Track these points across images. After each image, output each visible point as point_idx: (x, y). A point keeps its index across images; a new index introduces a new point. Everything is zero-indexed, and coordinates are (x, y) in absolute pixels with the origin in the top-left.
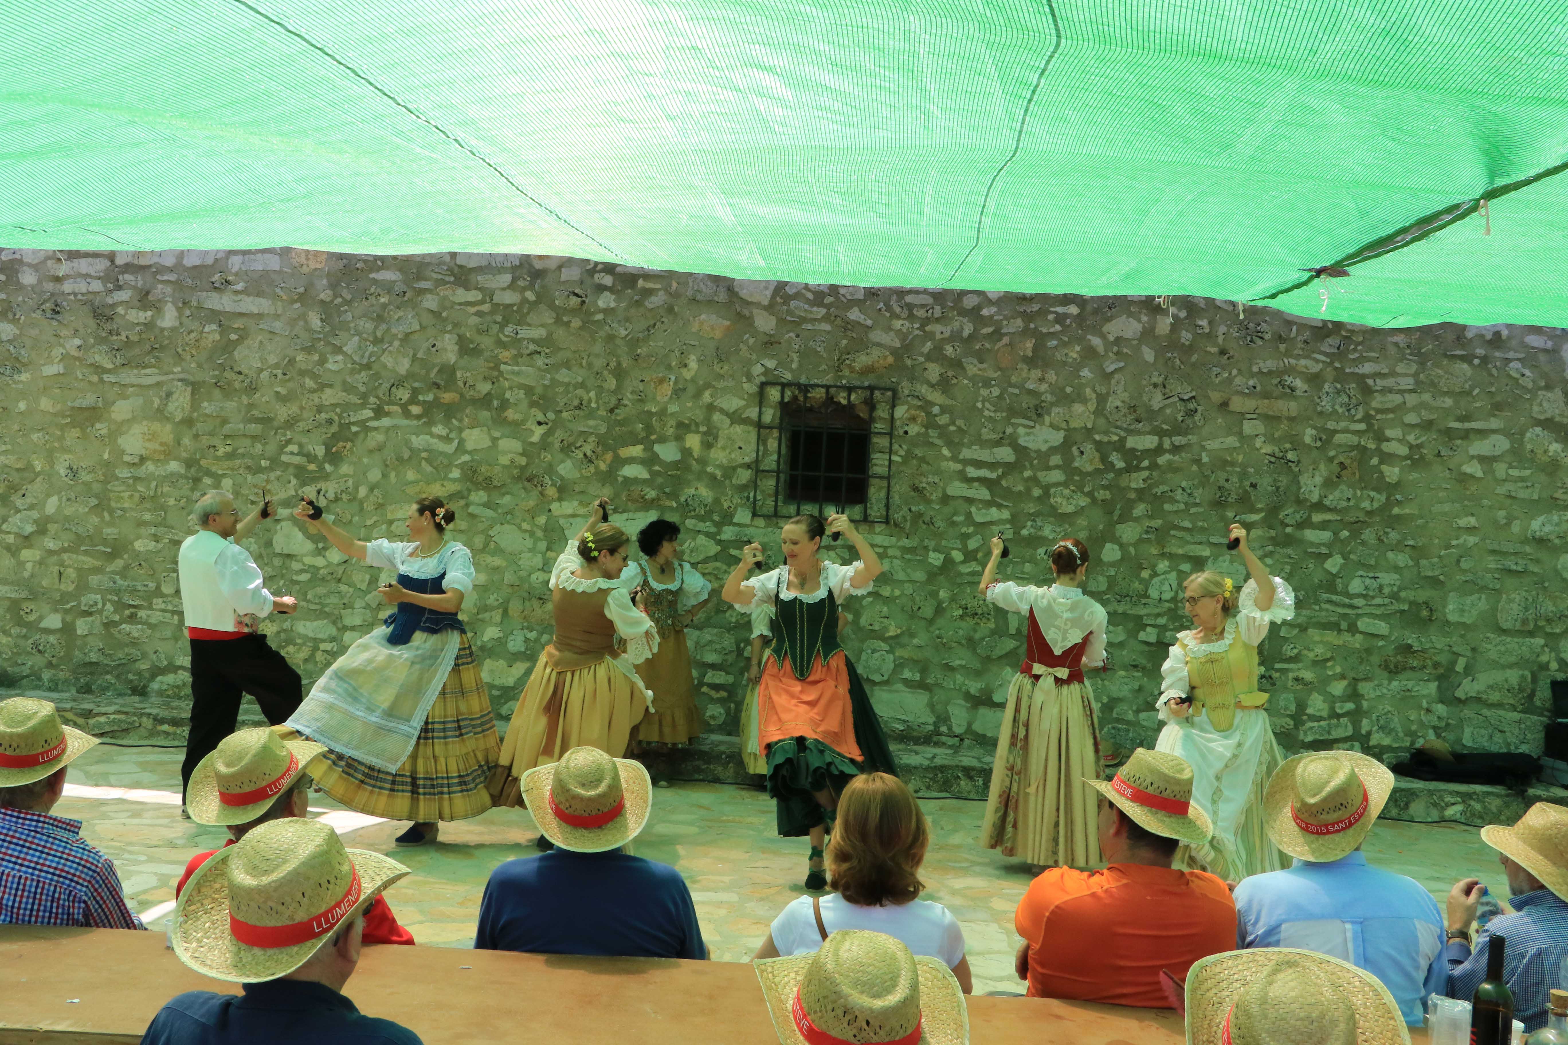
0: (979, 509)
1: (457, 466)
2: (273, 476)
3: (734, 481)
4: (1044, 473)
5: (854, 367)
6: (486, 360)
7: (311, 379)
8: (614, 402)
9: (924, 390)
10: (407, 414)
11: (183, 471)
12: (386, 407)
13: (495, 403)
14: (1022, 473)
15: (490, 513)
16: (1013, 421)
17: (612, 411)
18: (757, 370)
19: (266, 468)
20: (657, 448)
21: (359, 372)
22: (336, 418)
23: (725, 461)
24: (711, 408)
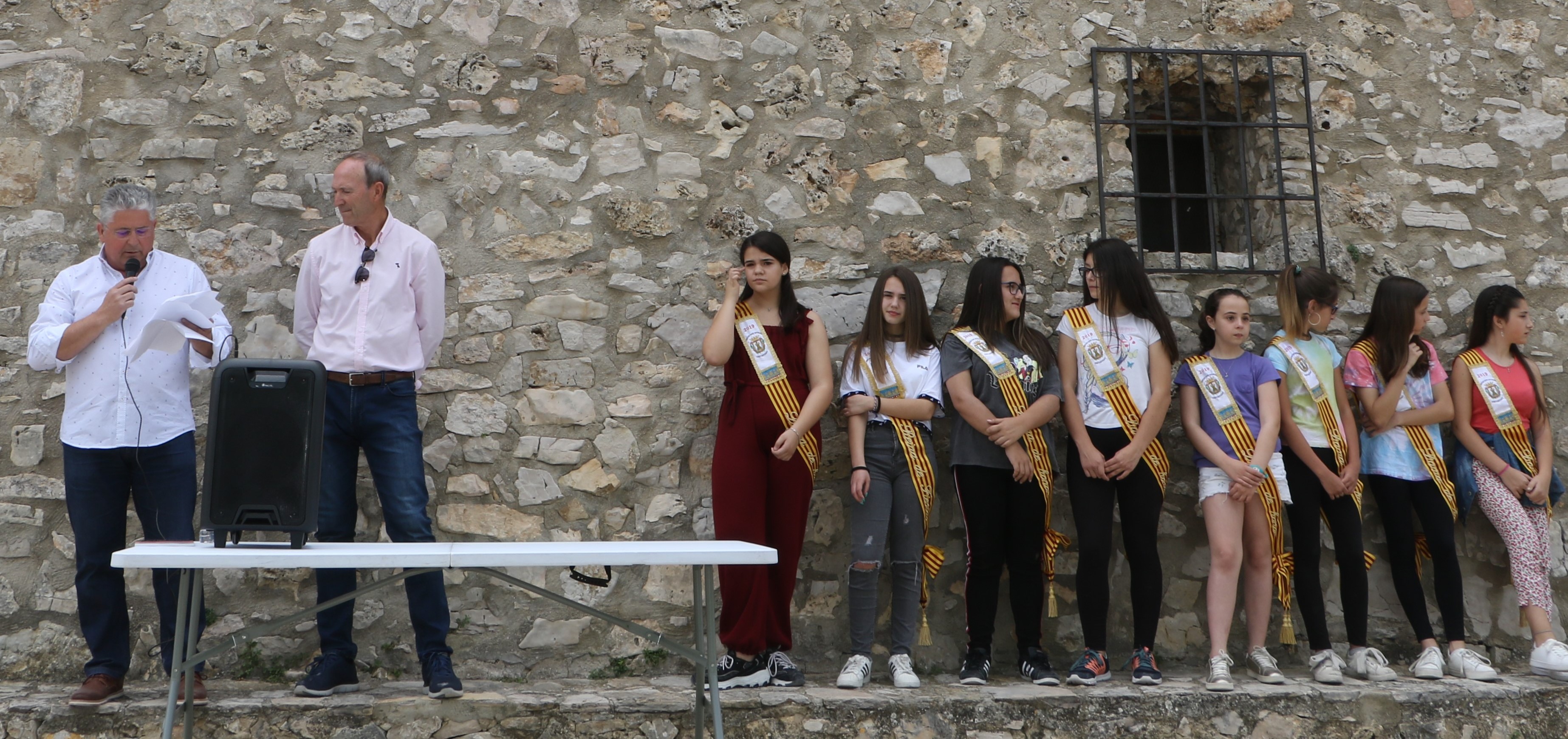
0: (1456, 246)
1: (584, 203)
2: (238, 229)
3: (1061, 214)
4: (1546, 183)
5: (1233, 22)
6: (628, 19)
7: (310, 55)
8: (852, 86)
9: (1346, 55)
10: (490, 115)
11: (59, 229)
12: (452, 102)
13: (649, 91)
14: (1511, 184)
15: (648, 286)
16: (1486, 101)
17: (850, 102)
18: (1082, 29)
19: (222, 218)
20: (930, 161)
21: (401, 42)
22: (358, 124)
23: (1042, 182)
24: (1013, 93)
